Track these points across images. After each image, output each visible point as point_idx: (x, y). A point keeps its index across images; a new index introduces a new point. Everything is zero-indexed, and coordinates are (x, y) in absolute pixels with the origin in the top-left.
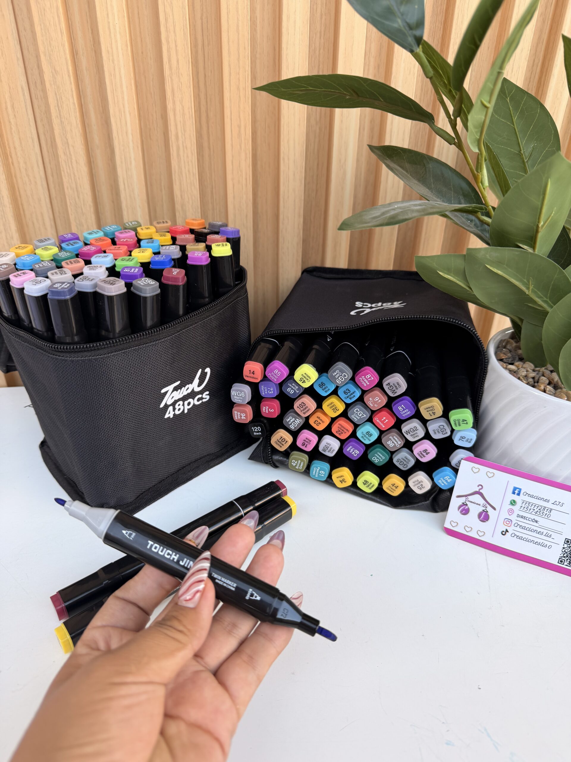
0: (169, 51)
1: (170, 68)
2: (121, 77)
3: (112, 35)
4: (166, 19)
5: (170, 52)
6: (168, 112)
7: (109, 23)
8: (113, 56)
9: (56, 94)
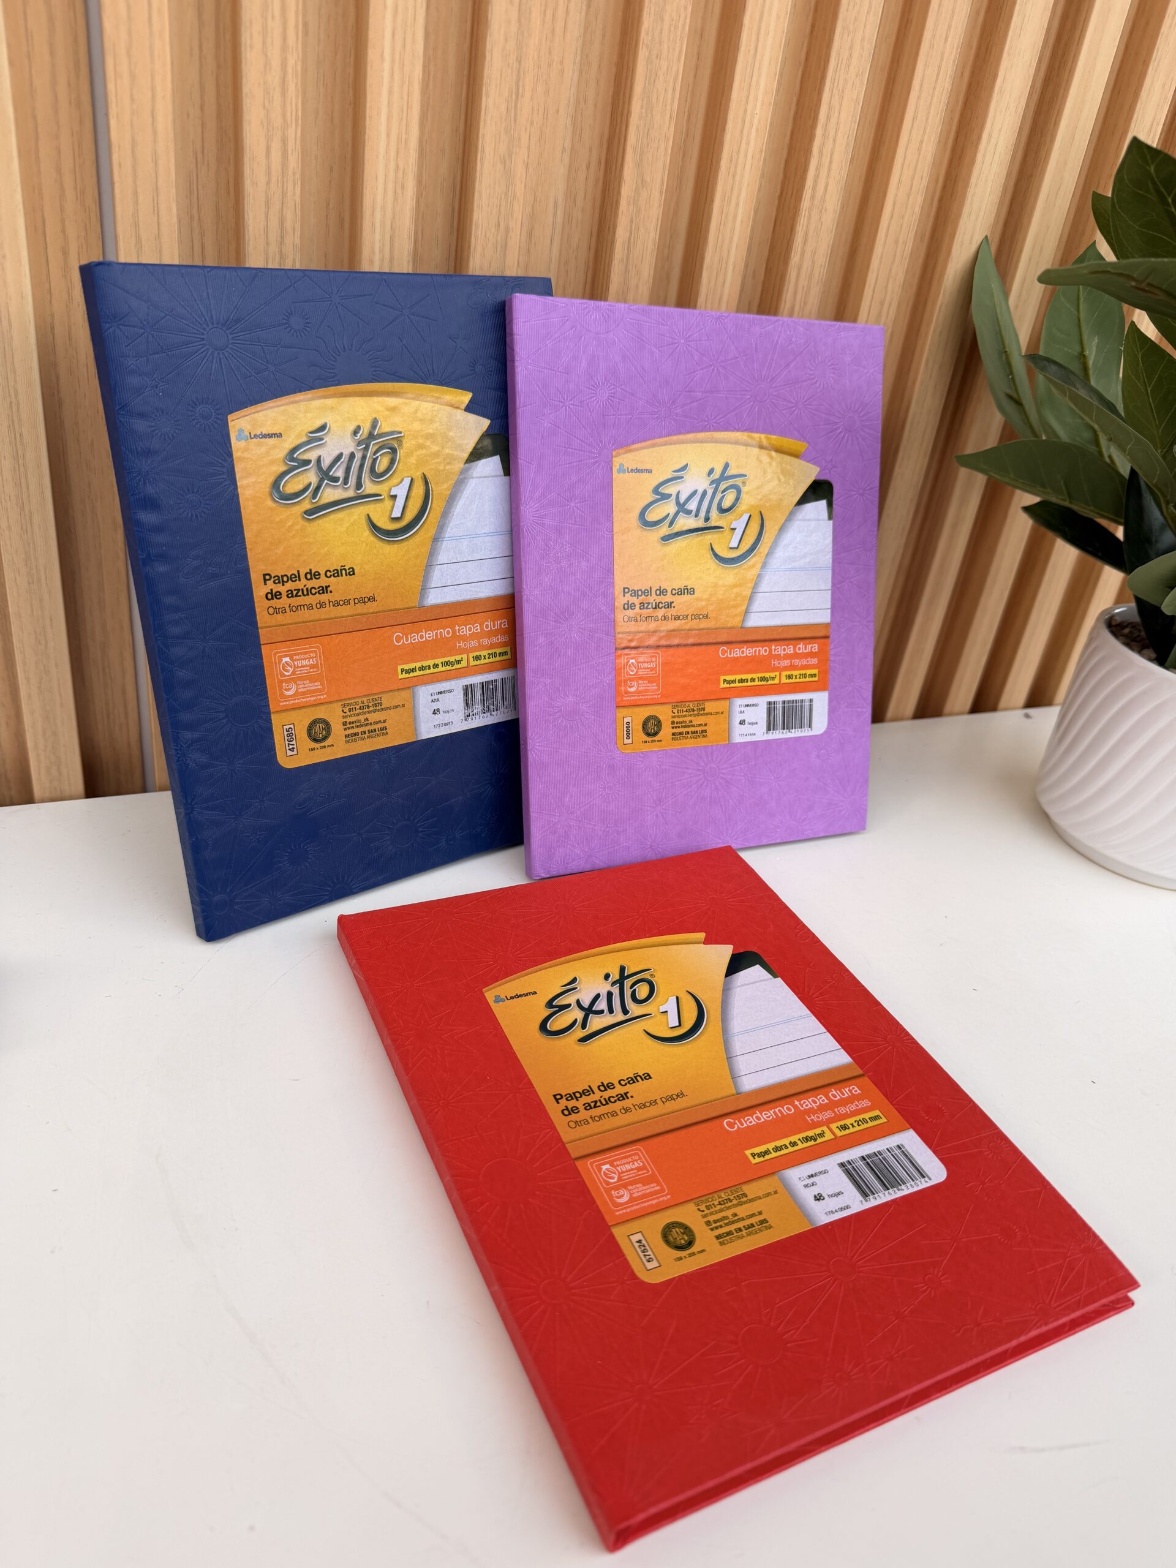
0: (818, 169)
1: (813, 197)
2: (737, 204)
3: (745, 132)
4: (828, 116)
5: (819, 171)
6: (789, 269)
7: (746, 110)
8: (736, 167)
9: (632, 221)
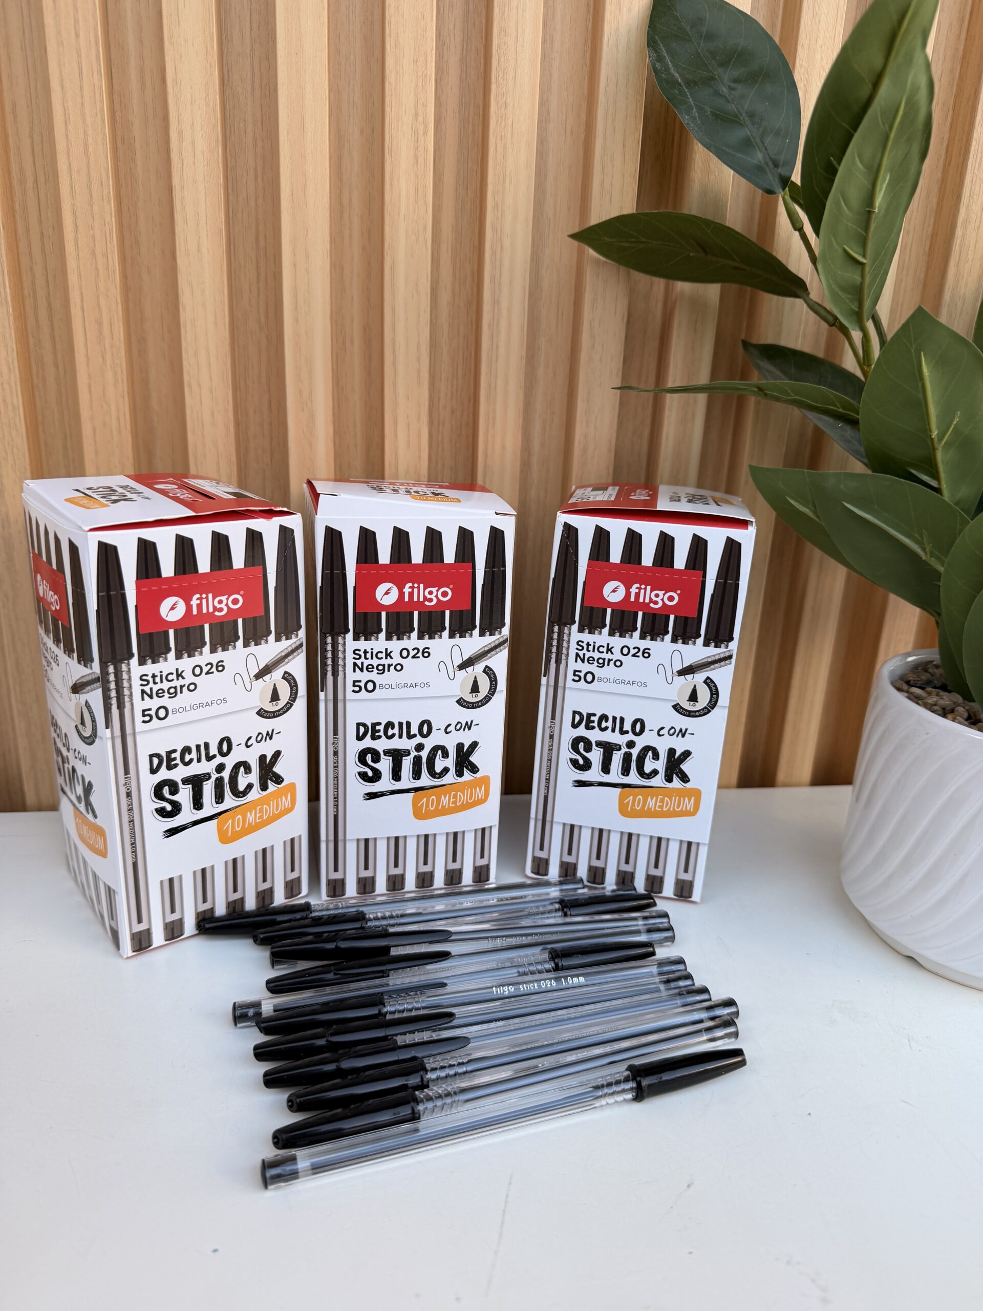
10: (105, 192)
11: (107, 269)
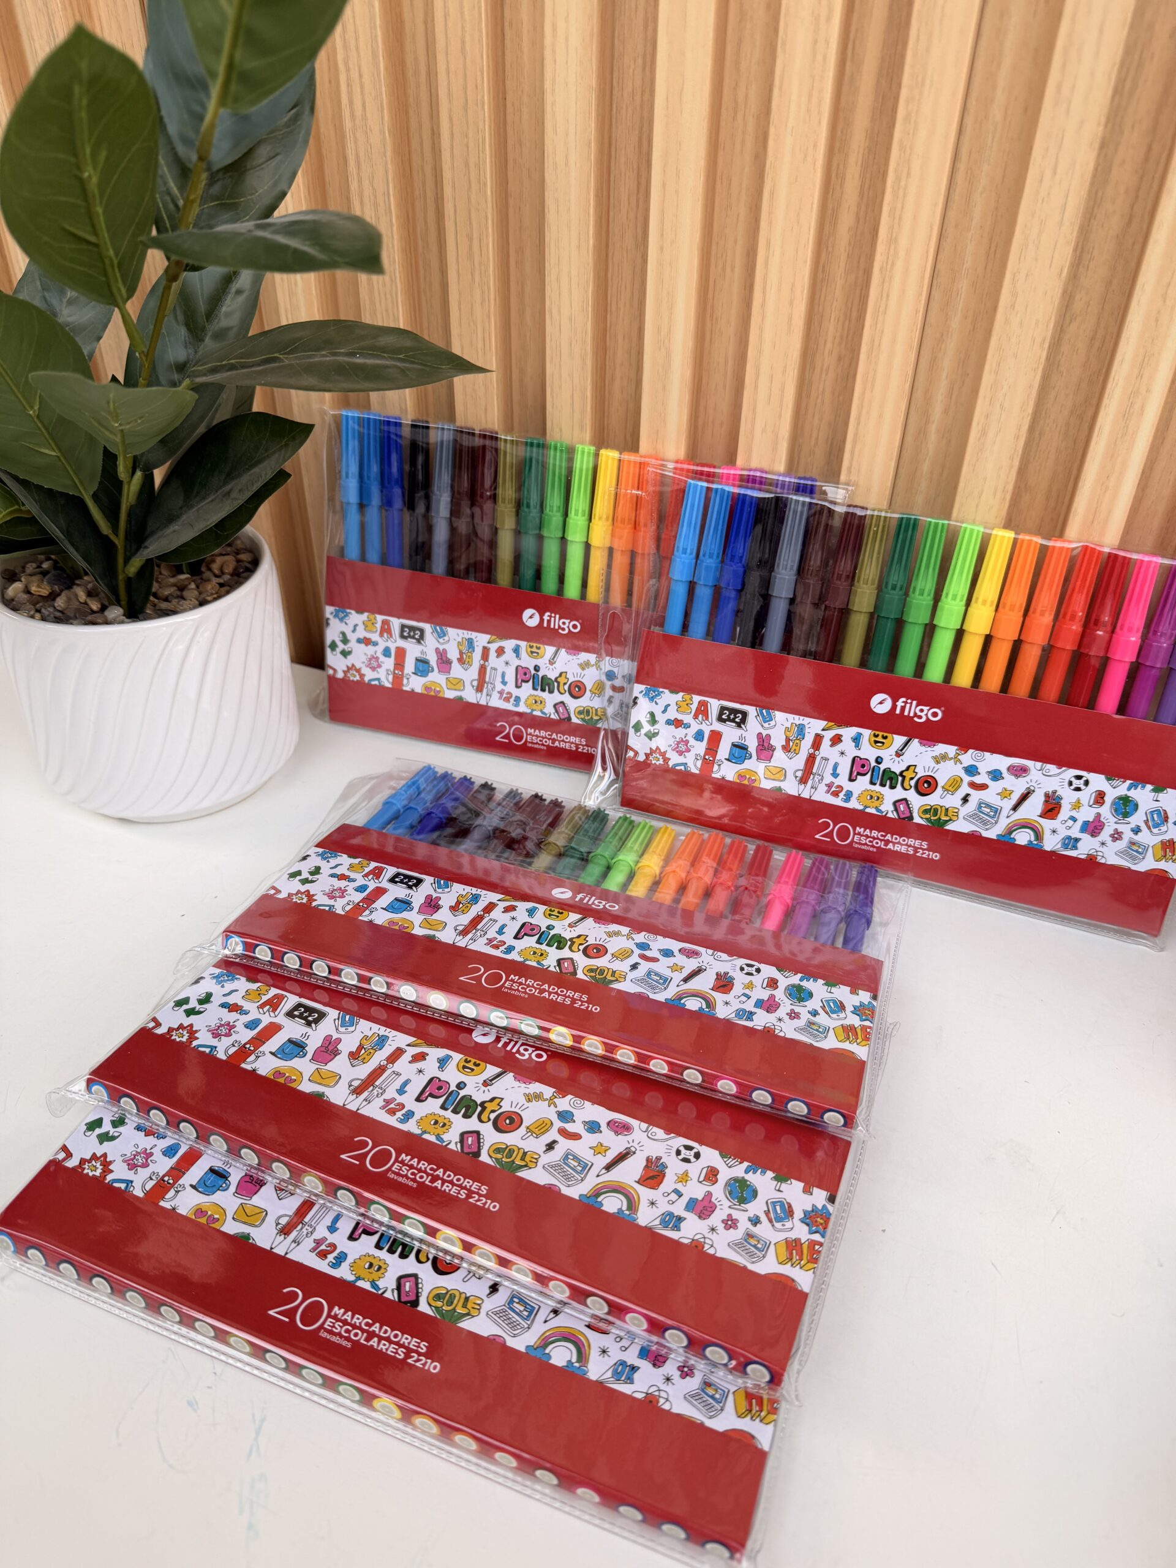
10: (479, 97)
11: (479, 182)
